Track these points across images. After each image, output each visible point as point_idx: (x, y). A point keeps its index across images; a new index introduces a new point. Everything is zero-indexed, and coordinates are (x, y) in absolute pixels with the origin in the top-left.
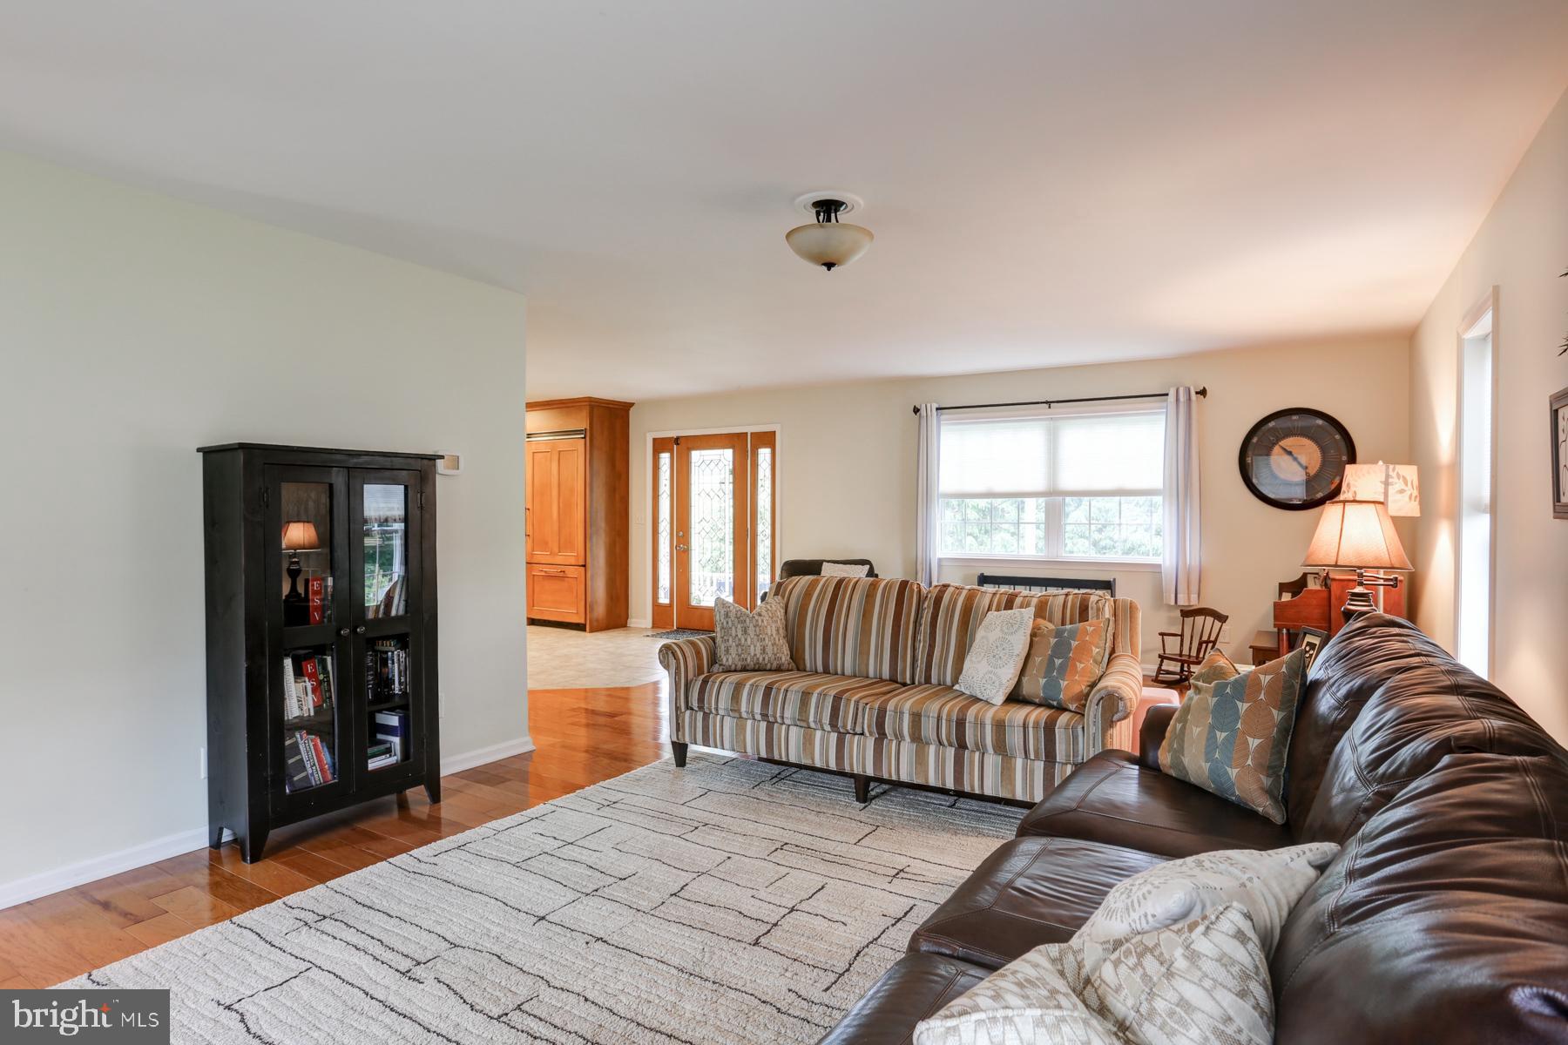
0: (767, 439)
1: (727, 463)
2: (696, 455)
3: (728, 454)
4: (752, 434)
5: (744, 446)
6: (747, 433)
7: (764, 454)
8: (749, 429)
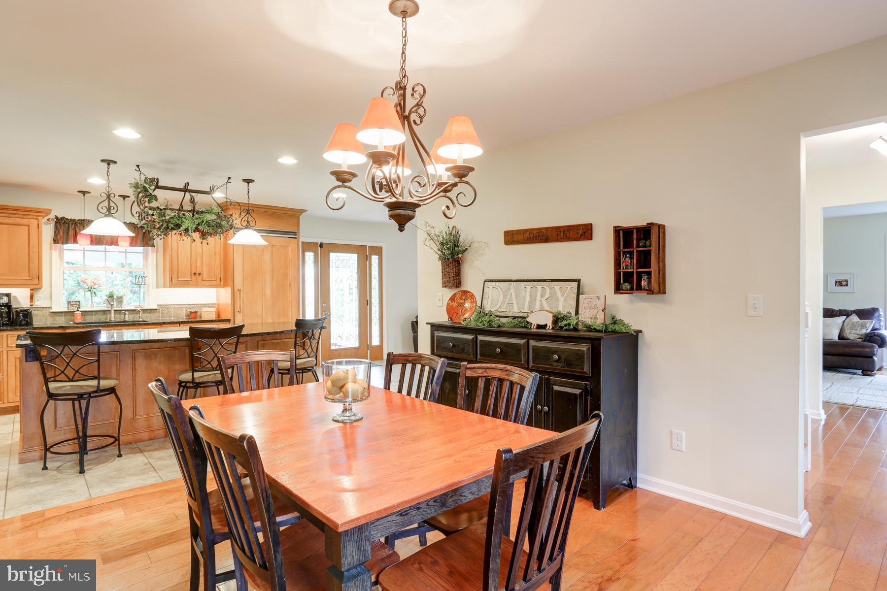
0: (378, 251)
1: (353, 262)
2: (333, 255)
3: (355, 257)
4: (369, 246)
5: (364, 253)
6: (366, 246)
7: (375, 259)
8: (368, 244)
